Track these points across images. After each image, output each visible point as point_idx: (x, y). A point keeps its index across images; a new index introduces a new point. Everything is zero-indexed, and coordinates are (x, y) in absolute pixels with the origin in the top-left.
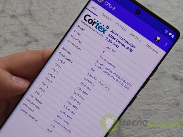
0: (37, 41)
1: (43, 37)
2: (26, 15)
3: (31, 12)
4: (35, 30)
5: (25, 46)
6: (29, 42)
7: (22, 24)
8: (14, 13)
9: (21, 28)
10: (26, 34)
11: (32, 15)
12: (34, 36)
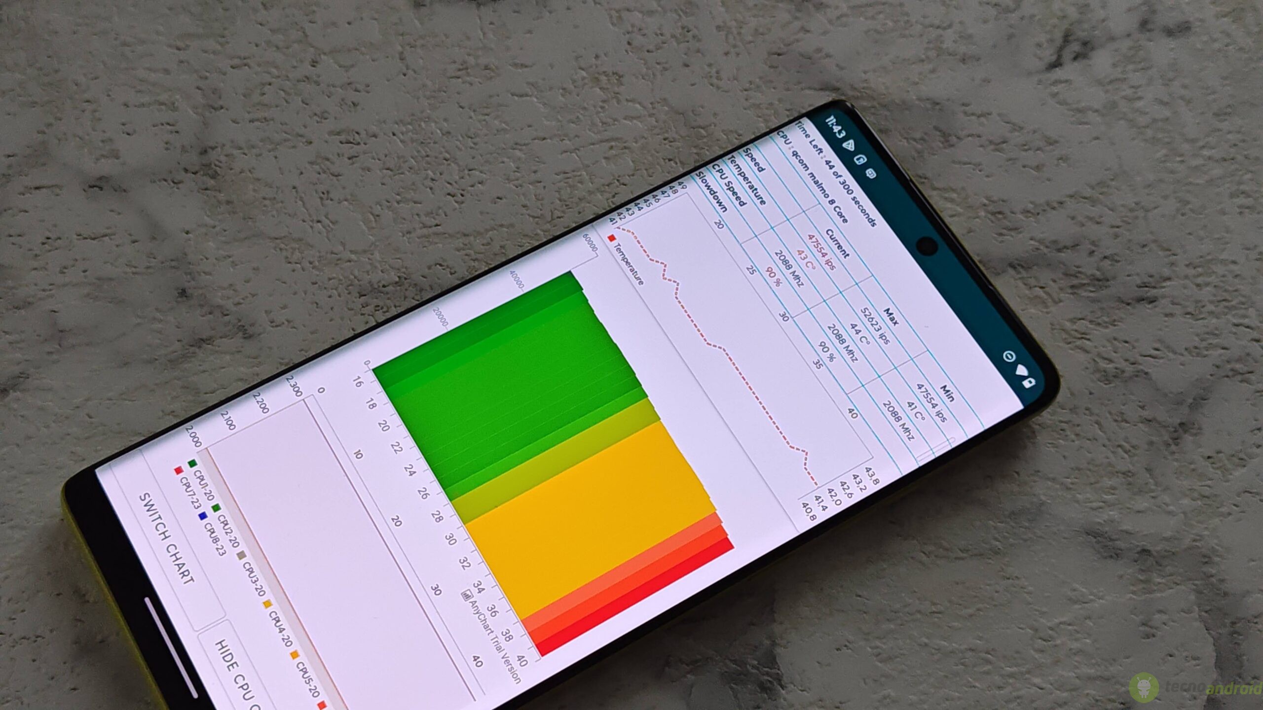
0: (251, 330)
1: (285, 307)
2: (182, 175)
3: (213, 156)
4: (234, 264)
5: (173, 363)
6: (201, 342)
7: (156, 233)
8: (106, 167)
9: (151, 255)
10: (183, 293)
11: (214, 176)
12: (229, 305)
